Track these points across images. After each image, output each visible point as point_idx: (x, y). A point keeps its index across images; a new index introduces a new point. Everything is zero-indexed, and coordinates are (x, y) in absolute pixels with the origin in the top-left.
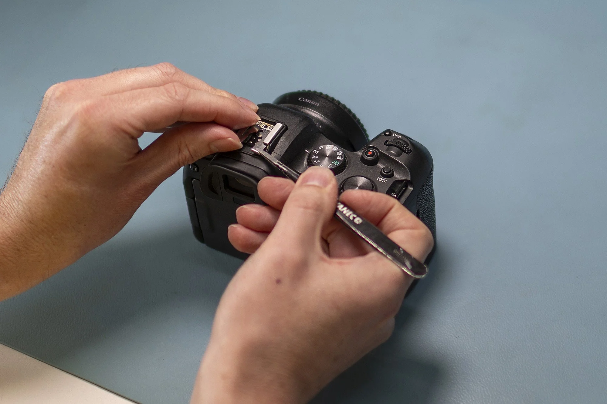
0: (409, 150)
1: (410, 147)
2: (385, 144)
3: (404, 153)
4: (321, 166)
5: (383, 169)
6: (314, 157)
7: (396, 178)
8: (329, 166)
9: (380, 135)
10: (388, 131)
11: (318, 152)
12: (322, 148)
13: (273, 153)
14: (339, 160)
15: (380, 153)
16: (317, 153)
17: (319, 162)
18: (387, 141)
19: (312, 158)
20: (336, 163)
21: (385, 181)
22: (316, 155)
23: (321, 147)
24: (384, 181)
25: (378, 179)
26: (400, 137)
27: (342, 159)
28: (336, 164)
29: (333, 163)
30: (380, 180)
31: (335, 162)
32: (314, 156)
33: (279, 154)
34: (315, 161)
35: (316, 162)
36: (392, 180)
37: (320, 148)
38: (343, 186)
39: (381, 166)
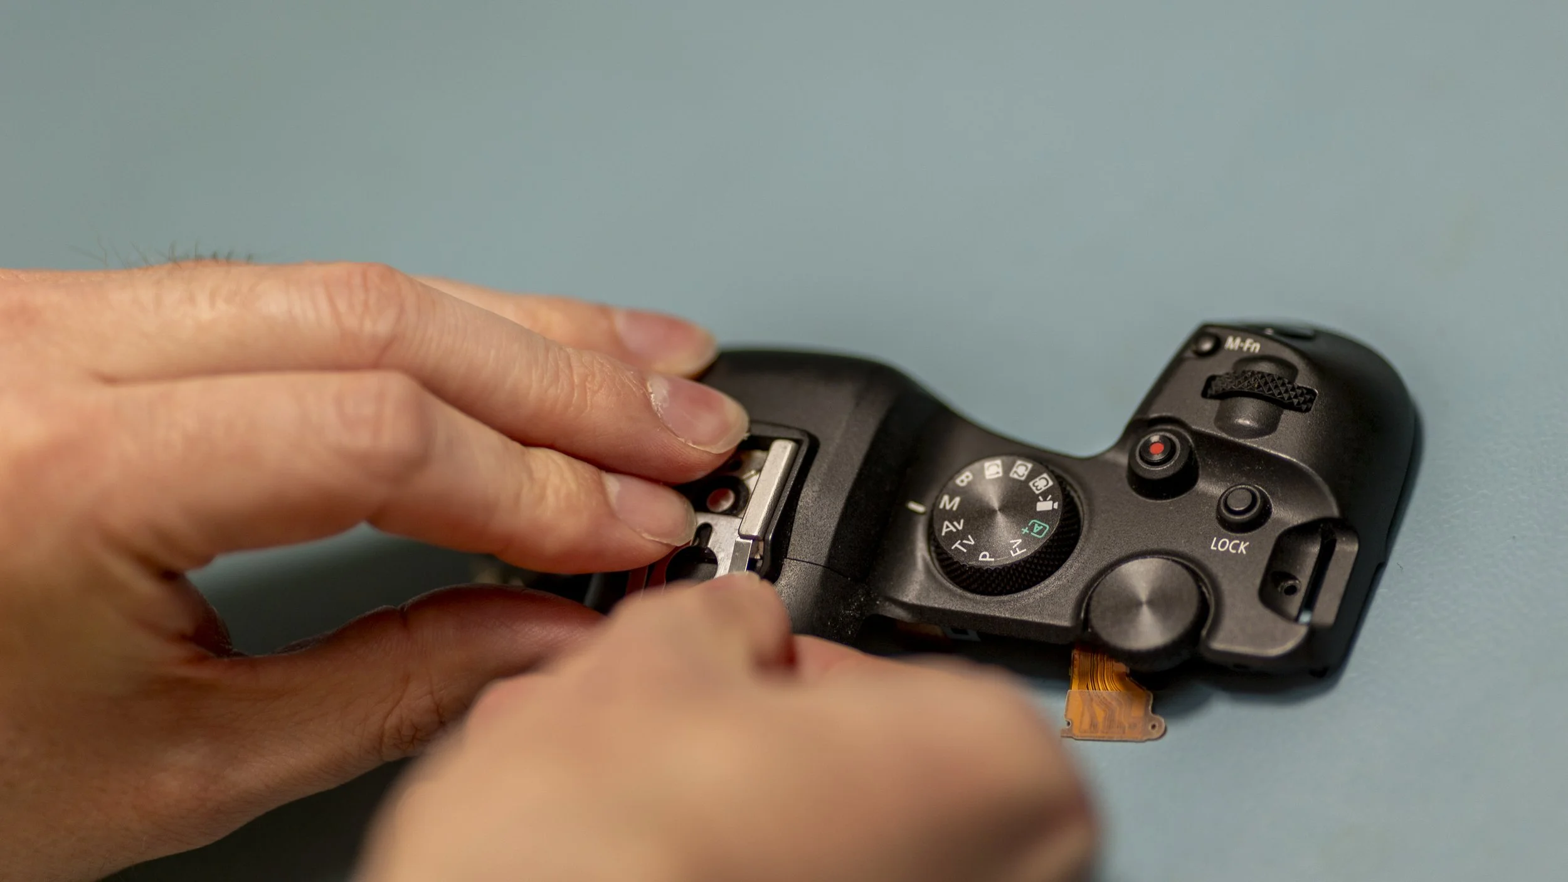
0: (1302, 395)
1: (1305, 379)
2: (1204, 394)
3: (1288, 416)
4: (985, 556)
5: (1224, 502)
6: (947, 527)
7: (1278, 521)
8: (1015, 552)
9: (1177, 362)
10: (1203, 332)
11: (957, 500)
12: (971, 477)
13: (786, 562)
14: (1044, 516)
15: (1199, 436)
16: (955, 509)
17: (973, 543)
18: (1212, 378)
19: (943, 534)
20: (1037, 529)
21: (1242, 547)
22: (952, 516)
23: (964, 479)
24: (1236, 547)
25: (1216, 545)
26: (1253, 346)
27: (1056, 506)
28: (1037, 533)
29: (1026, 530)
30: (1222, 546)
31: (1033, 525)
32: (946, 523)
33: (813, 559)
34: (957, 545)
35: (962, 544)
36: (1268, 536)
37: (962, 481)
38: (1087, 612)
39: (1210, 488)
